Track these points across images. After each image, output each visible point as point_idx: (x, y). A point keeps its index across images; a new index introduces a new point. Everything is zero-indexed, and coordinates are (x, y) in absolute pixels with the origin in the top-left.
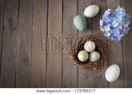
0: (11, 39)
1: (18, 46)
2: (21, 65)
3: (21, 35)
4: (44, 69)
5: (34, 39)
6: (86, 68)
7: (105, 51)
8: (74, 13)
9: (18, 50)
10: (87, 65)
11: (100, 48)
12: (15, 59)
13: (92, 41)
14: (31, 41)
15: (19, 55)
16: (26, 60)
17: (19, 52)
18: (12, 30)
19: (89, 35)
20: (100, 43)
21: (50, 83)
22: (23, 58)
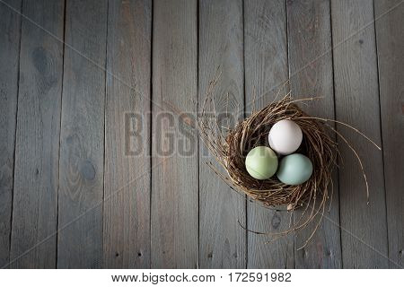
0: (43, 111)
1: (65, 134)
2: (73, 191)
3: (72, 99)
4: (142, 203)
5: (114, 110)
6: (263, 200)
7: (329, 159)
8: (232, 30)
9: (65, 146)
10: (270, 193)
11: (315, 147)
12: (54, 172)
13: (296, 121)
14: (102, 118)
15: (67, 161)
16: (88, 175)
17: (68, 151)
18: (46, 84)
19: (288, 104)
20: (317, 131)
21: (163, 243)
22: (79, 168)
